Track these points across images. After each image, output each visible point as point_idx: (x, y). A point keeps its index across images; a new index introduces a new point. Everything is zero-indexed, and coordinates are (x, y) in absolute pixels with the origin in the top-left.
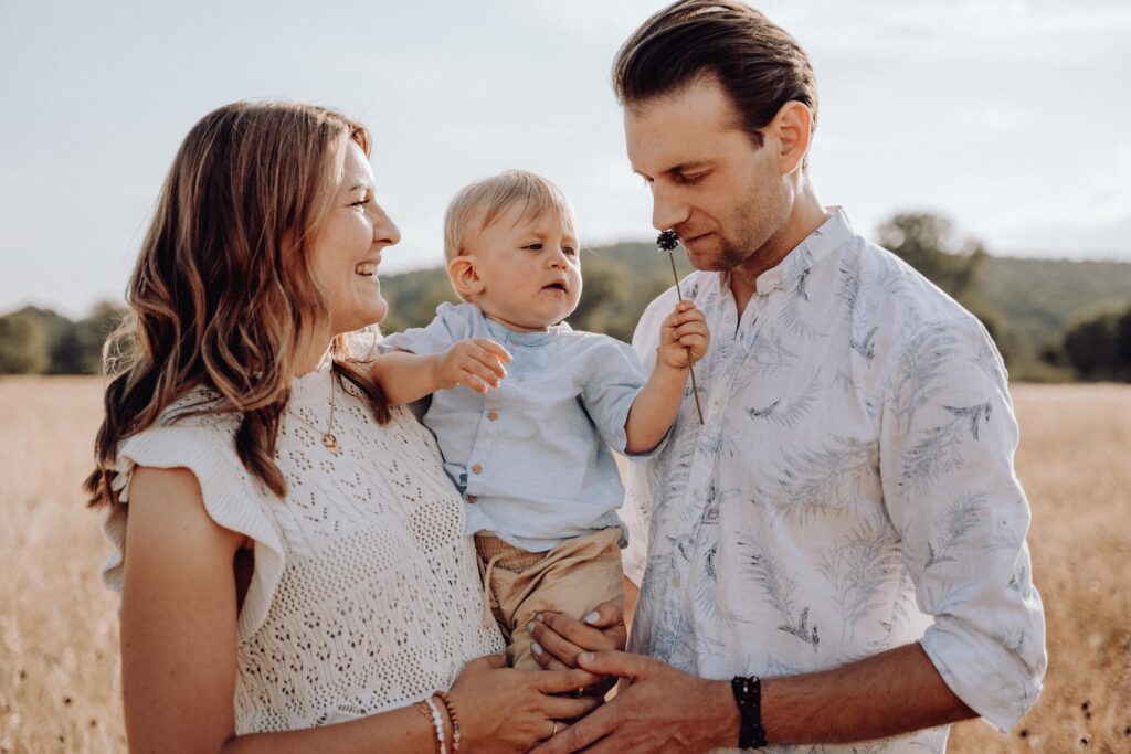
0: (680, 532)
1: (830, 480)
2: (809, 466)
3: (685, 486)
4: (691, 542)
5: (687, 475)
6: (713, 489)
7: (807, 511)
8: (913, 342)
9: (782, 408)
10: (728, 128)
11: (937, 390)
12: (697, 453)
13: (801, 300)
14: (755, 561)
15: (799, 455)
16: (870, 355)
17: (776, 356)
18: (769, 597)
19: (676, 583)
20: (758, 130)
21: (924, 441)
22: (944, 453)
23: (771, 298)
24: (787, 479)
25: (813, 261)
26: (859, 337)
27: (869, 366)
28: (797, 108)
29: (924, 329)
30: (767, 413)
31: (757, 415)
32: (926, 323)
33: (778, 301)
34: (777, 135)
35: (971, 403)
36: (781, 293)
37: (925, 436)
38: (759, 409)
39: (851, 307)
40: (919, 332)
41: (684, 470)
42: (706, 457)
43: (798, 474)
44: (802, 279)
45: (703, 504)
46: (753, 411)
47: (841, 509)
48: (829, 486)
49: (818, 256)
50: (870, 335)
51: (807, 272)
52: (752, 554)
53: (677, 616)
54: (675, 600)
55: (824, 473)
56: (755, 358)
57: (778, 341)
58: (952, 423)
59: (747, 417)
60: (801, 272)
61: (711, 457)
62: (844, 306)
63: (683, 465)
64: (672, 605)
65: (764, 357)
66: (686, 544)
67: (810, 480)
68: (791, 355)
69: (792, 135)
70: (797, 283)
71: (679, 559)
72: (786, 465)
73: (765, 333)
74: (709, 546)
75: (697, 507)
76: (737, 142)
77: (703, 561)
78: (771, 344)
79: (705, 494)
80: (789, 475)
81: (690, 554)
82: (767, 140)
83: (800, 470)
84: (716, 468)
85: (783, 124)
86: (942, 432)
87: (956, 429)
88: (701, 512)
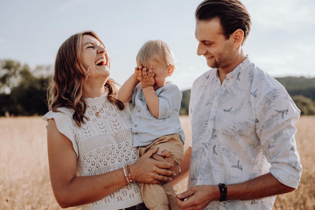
0: (205, 142)
1: (245, 129)
2: (240, 126)
3: (206, 129)
4: (209, 144)
5: (207, 126)
6: (214, 130)
7: (239, 137)
8: (268, 93)
9: (233, 109)
10: (219, 34)
11: (274, 106)
12: (209, 120)
13: (238, 81)
14: (223, 150)
15: (238, 123)
16: (256, 96)
17: (231, 95)
18: (228, 159)
19: (205, 155)
20: (228, 35)
21: (269, 119)
22: (274, 122)
23: (230, 80)
24: (234, 129)
25: (241, 70)
26: (253, 91)
27: (255, 99)
28: (240, 31)
29: (271, 90)
30: (229, 111)
31: (226, 111)
32: (271, 88)
33: (232, 81)
34: (234, 37)
35: (282, 109)
36: (233, 79)
37: (270, 118)
38: (226, 110)
39: (251, 83)
40: (270, 90)
41: (206, 125)
42: (211, 121)
43: (237, 128)
44: (238, 75)
45: (211, 134)
46: (225, 110)
47: (248, 137)
48: (245, 131)
49: (243, 69)
50: (256, 91)
51: (240, 73)
52: (222, 148)
53: (206, 164)
54: (205, 160)
55: (244, 128)
56: (225, 96)
57: (232, 92)
58: (277, 115)
59: (223, 112)
60: (238, 73)
61: (213, 122)
62: (250, 83)
63: (206, 124)
64: (204, 161)
65: (228, 96)
66: (207, 145)
67: (240, 129)
68: (235, 95)
69: (238, 38)
70: (237, 76)
71: (205, 149)
72: (234, 125)
73: (228, 89)
74: (213, 145)
75: (210, 135)
76: (222, 38)
77: (212, 149)
78: (230, 92)
79: (212, 131)
80: (235, 128)
81: (208, 148)
82: (231, 38)
83: (238, 127)
84: (214, 124)
85: (236, 34)
86: (274, 117)
87: (278, 116)
88: (211, 136)
